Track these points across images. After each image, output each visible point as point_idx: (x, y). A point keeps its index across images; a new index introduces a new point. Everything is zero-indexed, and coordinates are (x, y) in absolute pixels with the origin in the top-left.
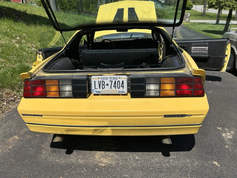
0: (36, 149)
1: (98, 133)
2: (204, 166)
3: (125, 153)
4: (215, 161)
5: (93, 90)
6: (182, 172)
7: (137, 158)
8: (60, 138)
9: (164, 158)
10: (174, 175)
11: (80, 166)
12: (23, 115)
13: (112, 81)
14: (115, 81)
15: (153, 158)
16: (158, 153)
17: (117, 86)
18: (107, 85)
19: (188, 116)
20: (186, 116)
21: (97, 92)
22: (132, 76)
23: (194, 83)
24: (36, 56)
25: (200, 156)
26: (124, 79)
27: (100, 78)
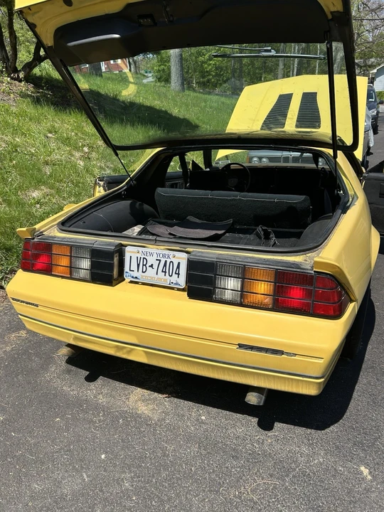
0: (43, 360)
1: (124, 354)
2: (335, 469)
3: (186, 402)
4: (367, 465)
5: (127, 272)
6: (278, 469)
7: (203, 418)
8: (69, 349)
9: (258, 432)
10: (258, 471)
11: (97, 408)
12: (13, 299)
13: (160, 260)
14: (166, 261)
15: (234, 426)
16: (250, 418)
17: (167, 271)
18: (151, 266)
19: (288, 354)
20: (283, 354)
21: (133, 277)
22: (193, 255)
23: (315, 288)
24: (94, 189)
25: (337, 447)
26: (181, 259)
27: (140, 252)
